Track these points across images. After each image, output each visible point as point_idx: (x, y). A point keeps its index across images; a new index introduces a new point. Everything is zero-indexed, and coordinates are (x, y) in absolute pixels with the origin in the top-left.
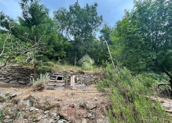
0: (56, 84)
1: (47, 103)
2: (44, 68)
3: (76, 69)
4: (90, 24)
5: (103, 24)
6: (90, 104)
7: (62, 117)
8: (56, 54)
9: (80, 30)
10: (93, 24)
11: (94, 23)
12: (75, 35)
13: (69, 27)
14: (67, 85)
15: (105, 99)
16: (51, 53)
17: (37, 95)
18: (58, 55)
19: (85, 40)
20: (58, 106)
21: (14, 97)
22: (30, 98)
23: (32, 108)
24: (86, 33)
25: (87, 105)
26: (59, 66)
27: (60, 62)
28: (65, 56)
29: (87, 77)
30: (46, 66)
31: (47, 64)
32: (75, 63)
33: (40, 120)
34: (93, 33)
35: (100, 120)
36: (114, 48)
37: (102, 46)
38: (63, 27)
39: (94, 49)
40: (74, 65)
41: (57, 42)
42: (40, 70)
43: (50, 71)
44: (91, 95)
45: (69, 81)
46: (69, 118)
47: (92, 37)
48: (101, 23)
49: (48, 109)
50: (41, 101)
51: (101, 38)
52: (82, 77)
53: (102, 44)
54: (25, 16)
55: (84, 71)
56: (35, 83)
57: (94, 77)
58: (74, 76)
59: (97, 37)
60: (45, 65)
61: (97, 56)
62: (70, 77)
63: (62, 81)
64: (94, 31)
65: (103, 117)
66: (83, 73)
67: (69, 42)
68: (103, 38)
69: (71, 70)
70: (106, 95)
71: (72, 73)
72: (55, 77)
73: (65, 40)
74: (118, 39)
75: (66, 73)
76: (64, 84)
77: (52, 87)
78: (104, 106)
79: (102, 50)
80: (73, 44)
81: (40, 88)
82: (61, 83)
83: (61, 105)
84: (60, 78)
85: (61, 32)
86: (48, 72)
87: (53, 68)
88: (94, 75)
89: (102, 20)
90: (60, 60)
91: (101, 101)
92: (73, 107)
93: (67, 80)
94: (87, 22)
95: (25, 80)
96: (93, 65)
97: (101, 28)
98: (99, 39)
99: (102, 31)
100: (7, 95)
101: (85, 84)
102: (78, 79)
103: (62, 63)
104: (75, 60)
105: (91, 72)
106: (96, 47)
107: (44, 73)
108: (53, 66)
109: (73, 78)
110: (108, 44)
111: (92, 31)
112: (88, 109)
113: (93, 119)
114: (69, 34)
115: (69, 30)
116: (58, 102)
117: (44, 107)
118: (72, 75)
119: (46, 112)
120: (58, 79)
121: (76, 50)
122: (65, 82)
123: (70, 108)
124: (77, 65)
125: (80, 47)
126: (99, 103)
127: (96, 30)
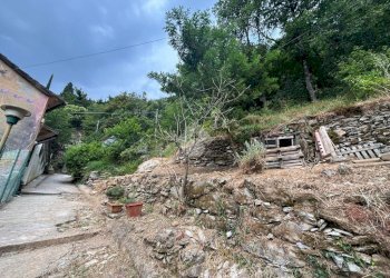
0: (280, 156)
2: (243, 131)
3: (322, 108)
7: (331, 224)
14: (312, 152)
17: (255, 179)
18: (260, 94)
20: (312, 200)
21: (224, 183)
22: (245, 184)
23: (258, 202)
26: (273, 117)
27: (270, 107)
28: (277, 87)
30: (247, 127)
31: (247, 122)
32: (312, 92)
33: (280, 222)
38: (245, 26)
40: (309, 100)
42: (239, 137)
43: (257, 134)
45: (314, 143)
46: (358, 229)
49: (290, 204)
50: (269, 190)
52: (355, 125)
55: (359, 104)
56: (243, 160)
58: (324, 130)
60: (242, 124)
62: (311, 134)
63: (293, 147)
67: (274, 48)
69: (308, 113)
71: (311, 122)
72: (274, 142)
73: (262, 49)
75: (295, 127)
76: (301, 153)
80: (285, 48)
81: (256, 167)
82: (292, 152)
83: (318, 197)
84: (285, 143)
86: (254, 136)
87: (260, 126)
92: (361, 203)
93: (306, 142)
95: (223, 159)
100: (215, 181)
102: (340, 132)
103: (277, 108)
104: (309, 85)
108: (257, 121)
109: (322, 135)
114: (265, 30)
115: (262, 19)
116: (306, 191)
117: (279, 200)
118: (316, 127)
119: (285, 210)
120: (281, 146)
121: (301, 57)
122: (302, 148)
123: (348, 205)
124: (319, 97)
125: (314, 41)
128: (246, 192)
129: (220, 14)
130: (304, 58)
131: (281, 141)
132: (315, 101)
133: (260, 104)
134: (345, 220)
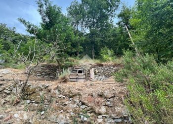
0: (77, 77)
1: (70, 92)
2: (66, 64)
3: (93, 62)
4: (105, 11)
5: (120, 6)
6: (108, 94)
7: (83, 104)
8: (74, 50)
9: (95, 20)
10: (108, 10)
11: (109, 8)
12: (90, 27)
13: (83, 20)
14: (88, 77)
15: (123, 89)
16: (70, 50)
17: (63, 86)
18: (76, 51)
19: (101, 31)
20: (80, 95)
21: (47, 87)
22: (57, 88)
23: (60, 96)
24: (101, 22)
25: (105, 94)
26: (79, 61)
27: (79, 57)
28: (82, 50)
29: (106, 69)
30: (68, 62)
31: (68, 60)
32: (93, 56)
33: (67, 104)
34: (109, 21)
35: (118, 108)
37: (122, 33)
38: (77, 22)
39: (112, 38)
40: (92, 58)
41: (74, 39)
42: (63, 66)
43: (71, 66)
44: (109, 86)
45: (89, 74)
46: (89, 105)
47: (108, 26)
48: (118, 6)
49: (72, 97)
50: (66, 91)
51: (119, 24)
52: (101, 70)
53: (122, 30)
54: (44, 20)
55: (103, 63)
56: (60, 77)
57: (114, 69)
58: (93, 69)
60: (66, 61)
61: (117, 45)
62: (89, 70)
63: (82, 74)
64: (110, 18)
65: (122, 105)
66: (102, 65)
67: (85, 35)
68: (122, 23)
69: (90, 63)
70: (124, 85)
71: (90, 66)
72: (76, 71)
73: (81, 35)
75: (85, 66)
76: (84, 76)
77: (75, 80)
78: (122, 96)
79: (122, 39)
80: (89, 37)
81: (65, 81)
82: (82, 76)
83: (81, 94)
84: (80, 72)
85: (76, 27)
87: (73, 63)
88: (114, 67)
89: (119, 1)
90: (79, 55)
91: (119, 90)
92: (92, 96)
93: (87, 73)
94: (101, 9)
95: (53, 75)
96: (112, 56)
98: (117, 26)
99: (120, 16)
100: (43, 86)
101: (105, 76)
102: (97, 71)
103: (81, 58)
104: (93, 53)
105: (111, 63)
106: (115, 35)
107: (66, 68)
108: (73, 61)
109: (92, 71)
110: (129, 29)
111: (107, 19)
112: (106, 98)
113: (111, 107)
114: (84, 28)
115: (84, 24)
116: (78, 91)
117: (69, 95)
118: (91, 68)
119: (70, 99)
120: (79, 73)
121: (93, 43)
122: (85, 75)
123: (89, 96)
124: (95, 58)
125: (97, 39)
126: (117, 92)
127: (112, 16)
128: (57, 91)
129: (69, 12)
131: (79, 71)
132: (93, 59)
133: (76, 55)
134: (87, 102)
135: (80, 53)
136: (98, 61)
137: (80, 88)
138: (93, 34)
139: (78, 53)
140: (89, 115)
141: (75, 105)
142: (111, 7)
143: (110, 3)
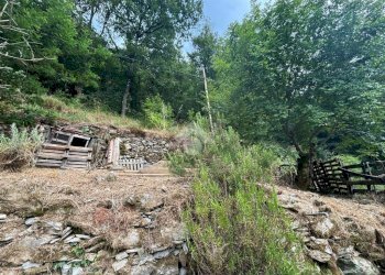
0: (66, 155)
1: (34, 200)
2: (27, 111)
3: (125, 123)
4: (170, 15)
5: (201, 22)
6: (150, 200)
8: (69, 78)
9: (144, 25)
10: (177, 16)
11: (181, 15)
12: (129, 37)
13: (113, 9)
14: (100, 158)
15: (184, 189)
16: (52, 72)
18: (74, 80)
19: (153, 55)
20: (68, 206)
24: (158, 37)
25: (143, 201)
26: (80, 112)
27: (83, 101)
28: (96, 85)
29: (151, 144)
30: (37, 107)
31: (40, 102)
32: (125, 108)
33: (10, 241)
34: (175, 42)
35: (167, 230)
36: (217, 86)
37: (193, 78)
39: (174, 82)
40: (120, 113)
41: (73, 43)
43: (48, 121)
44: (154, 182)
45: (105, 151)
47: (171, 53)
48: (197, 20)
49: (38, 214)
51: (192, 57)
52: (138, 144)
53: (193, 72)
55: (145, 130)
57: (167, 145)
58: (118, 140)
59: (184, 53)
60: (31, 102)
61: (180, 98)
62: (107, 142)
63: (85, 149)
64: (178, 35)
65: (175, 223)
66: (143, 135)
67: (110, 50)
68: (198, 58)
69: (112, 123)
70: (186, 180)
71: (112, 131)
72: (66, 138)
74: (228, 65)
75: (96, 130)
76: (90, 156)
77: (55, 163)
78: (178, 203)
79: (192, 88)
80: (122, 59)
81: (12, 163)
82: (82, 153)
83: (75, 203)
84: (79, 142)
85: (87, 16)
86: (43, 122)
87: (56, 114)
88: (168, 141)
89: (200, 11)
90: (81, 96)
91: (175, 192)
92: (109, 207)
93: (100, 147)
94: (164, 8)
96: (168, 119)
97: (196, 32)
98: (187, 60)
99: (197, 42)
101: (146, 159)
102: (128, 146)
103: (88, 105)
104: (125, 102)
105: (163, 133)
106: (179, 77)
107: (27, 122)
108: (59, 109)
109: (115, 145)
110: (207, 75)
111: (172, 36)
112: (143, 210)
113: (152, 229)
114: (112, 29)
115: (113, 18)
117: (25, 209)
118: (114, 136)
120: (73, 144)
121: (128, 75)
122: (94, 152)
124: (128, 114)
125: (141, 71)
126: (169, 196)
127: (183, 35)
130: (130, 77)
131: (75, 139)
132: (123, 115)
133: (73, 93)
135: (89, 90)
136: (135, 124)
137: (74, 188)
138: (132, 56)
139: (79, 89)
140: (91, 257)
141: (46, 238)
142: (184, 13)
143: (185, 4)
